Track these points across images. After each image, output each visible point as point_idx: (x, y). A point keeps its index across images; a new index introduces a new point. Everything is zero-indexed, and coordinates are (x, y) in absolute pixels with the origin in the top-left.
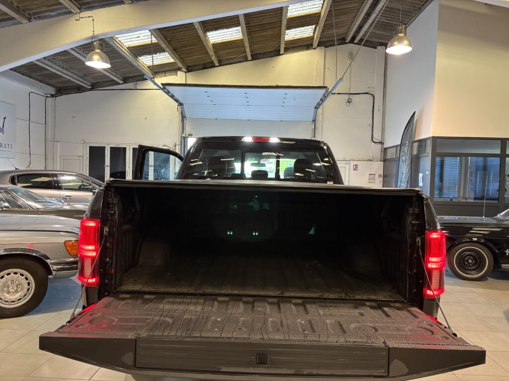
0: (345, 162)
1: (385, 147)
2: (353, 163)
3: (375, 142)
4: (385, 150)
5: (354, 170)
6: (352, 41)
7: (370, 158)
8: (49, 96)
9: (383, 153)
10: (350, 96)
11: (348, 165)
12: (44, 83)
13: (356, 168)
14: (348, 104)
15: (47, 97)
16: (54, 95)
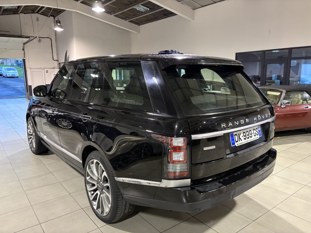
0: (42, 69)
1: (59, 62)
2: (45, 70)
3: (54, 60)
4: (60, 63)
5: (47, 73)
6: (37, 12)
7: (53, 67)
9: (58, 65)
10: (40, 39)
11: (43, 70)
13: (47, 72)
14: (39, 42)
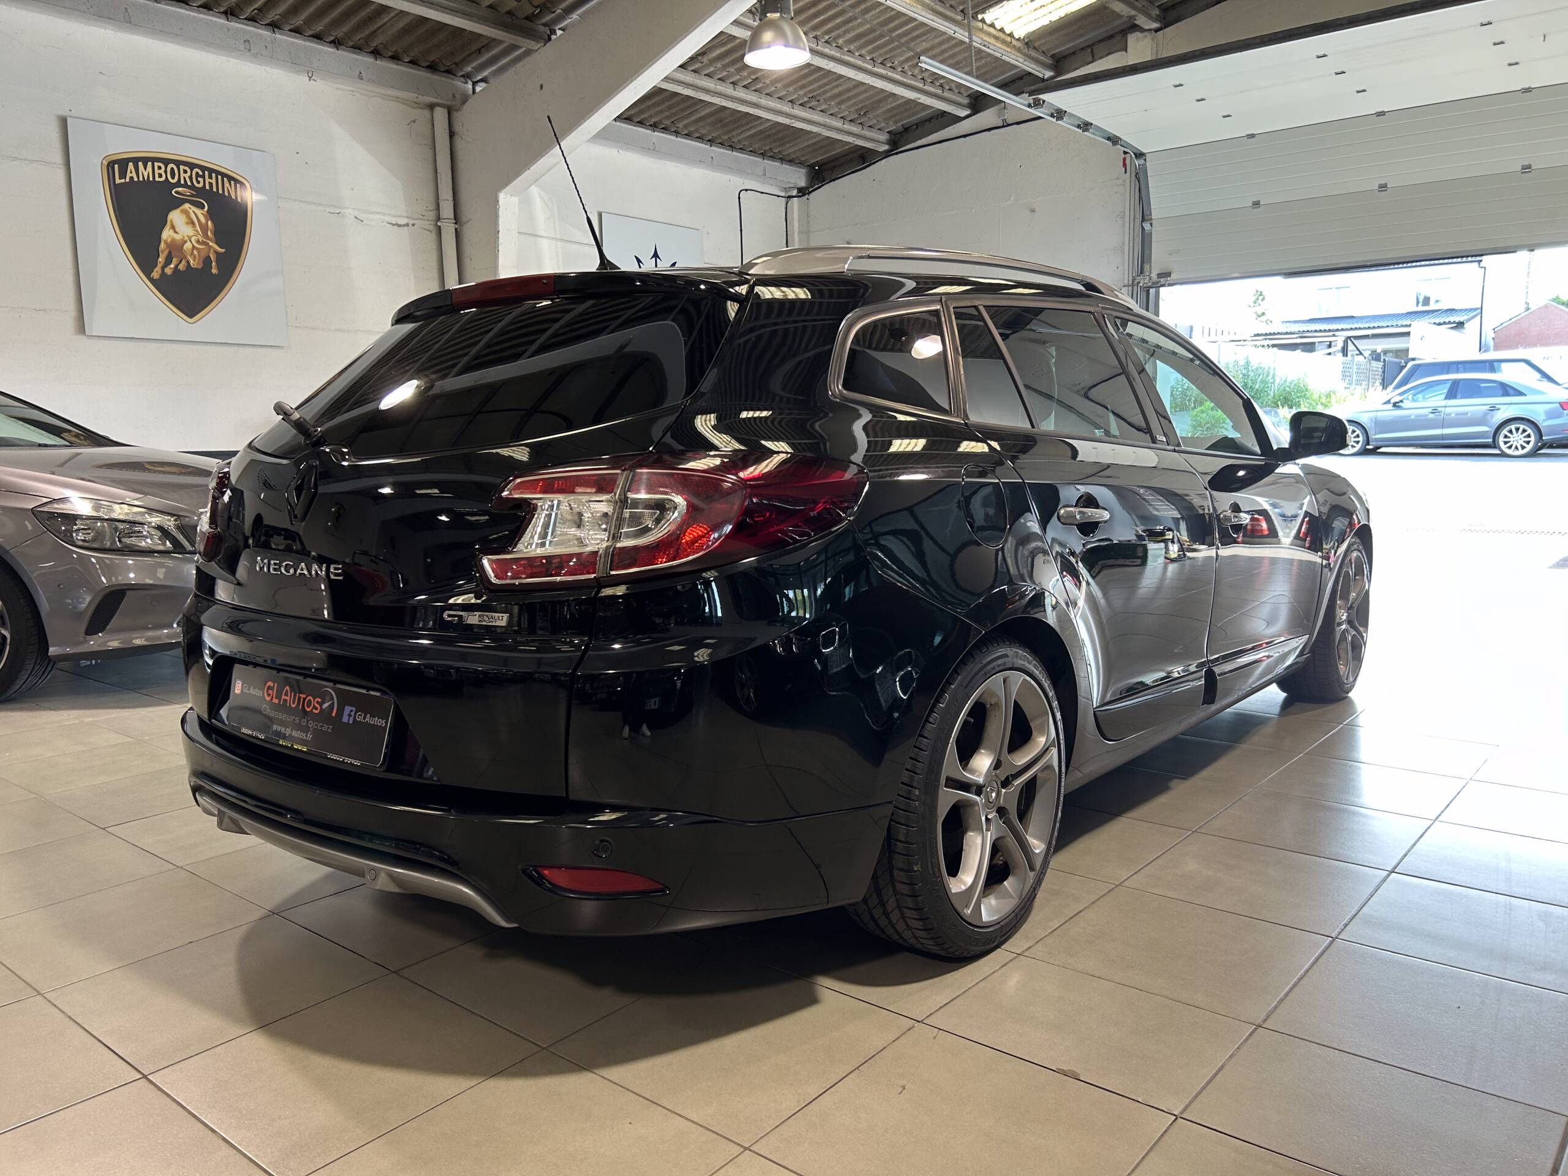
8: (795, 193)
12: (772, 158)
15: (790, 197)
16: (807, 188)
